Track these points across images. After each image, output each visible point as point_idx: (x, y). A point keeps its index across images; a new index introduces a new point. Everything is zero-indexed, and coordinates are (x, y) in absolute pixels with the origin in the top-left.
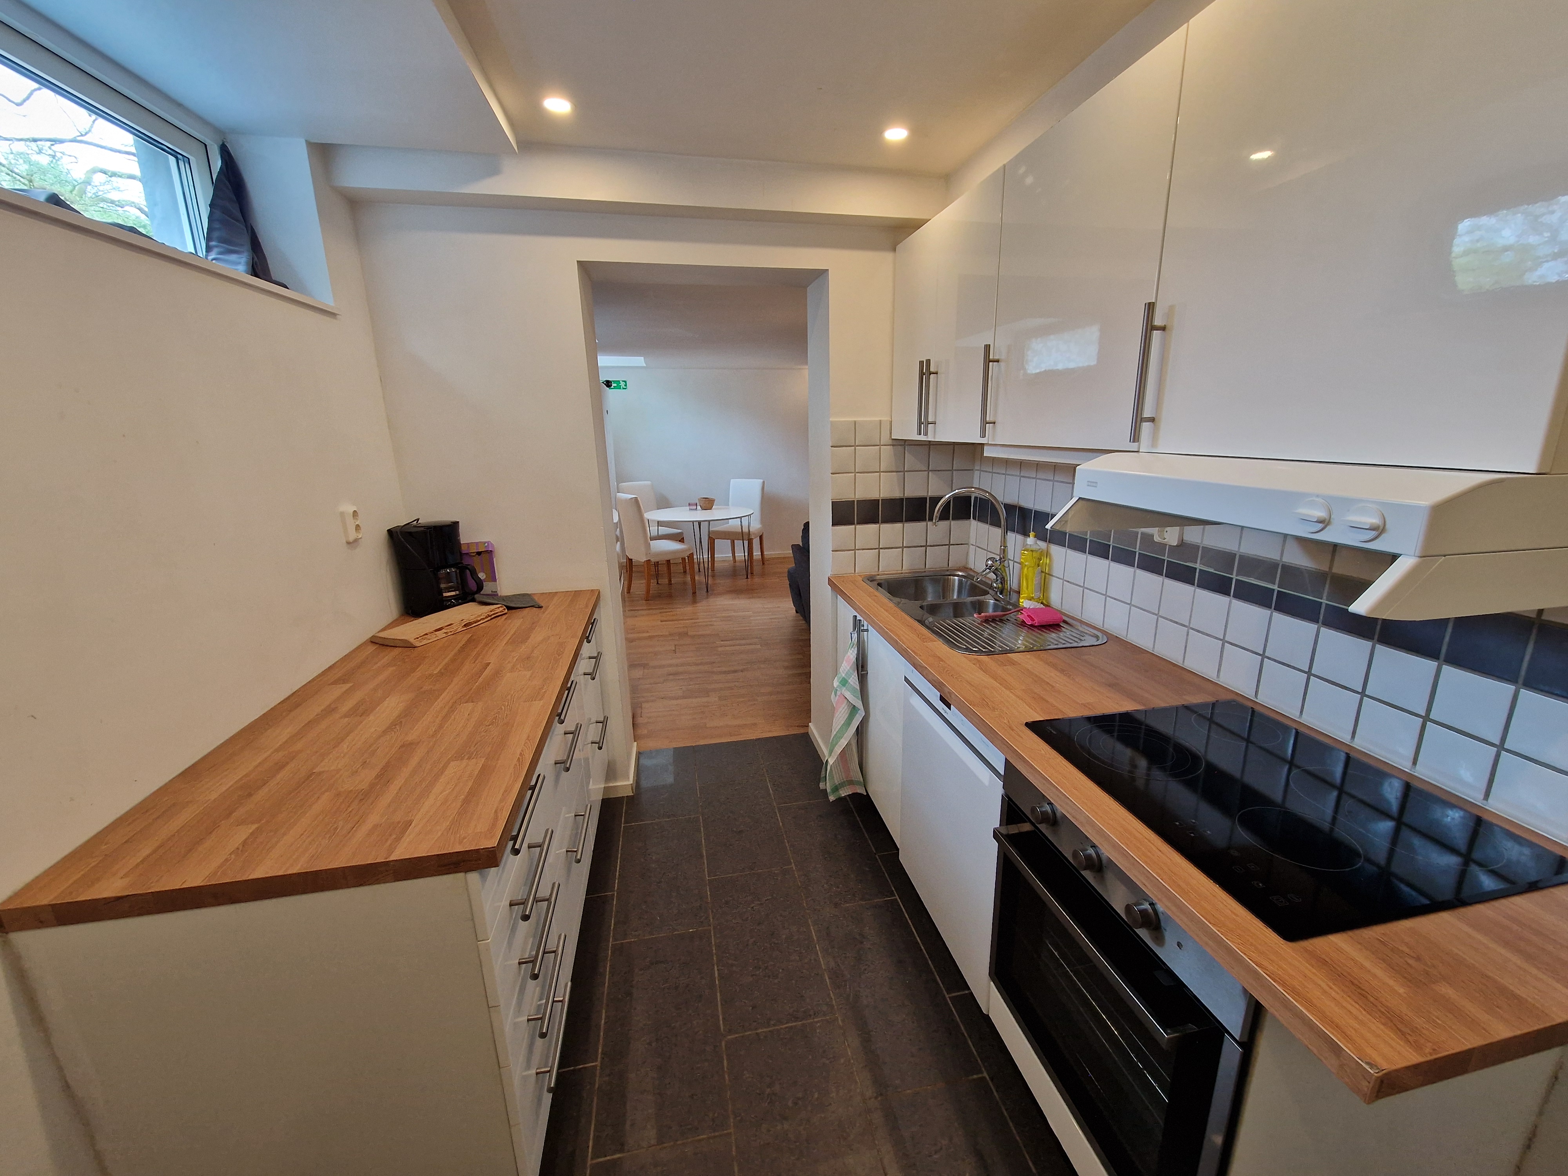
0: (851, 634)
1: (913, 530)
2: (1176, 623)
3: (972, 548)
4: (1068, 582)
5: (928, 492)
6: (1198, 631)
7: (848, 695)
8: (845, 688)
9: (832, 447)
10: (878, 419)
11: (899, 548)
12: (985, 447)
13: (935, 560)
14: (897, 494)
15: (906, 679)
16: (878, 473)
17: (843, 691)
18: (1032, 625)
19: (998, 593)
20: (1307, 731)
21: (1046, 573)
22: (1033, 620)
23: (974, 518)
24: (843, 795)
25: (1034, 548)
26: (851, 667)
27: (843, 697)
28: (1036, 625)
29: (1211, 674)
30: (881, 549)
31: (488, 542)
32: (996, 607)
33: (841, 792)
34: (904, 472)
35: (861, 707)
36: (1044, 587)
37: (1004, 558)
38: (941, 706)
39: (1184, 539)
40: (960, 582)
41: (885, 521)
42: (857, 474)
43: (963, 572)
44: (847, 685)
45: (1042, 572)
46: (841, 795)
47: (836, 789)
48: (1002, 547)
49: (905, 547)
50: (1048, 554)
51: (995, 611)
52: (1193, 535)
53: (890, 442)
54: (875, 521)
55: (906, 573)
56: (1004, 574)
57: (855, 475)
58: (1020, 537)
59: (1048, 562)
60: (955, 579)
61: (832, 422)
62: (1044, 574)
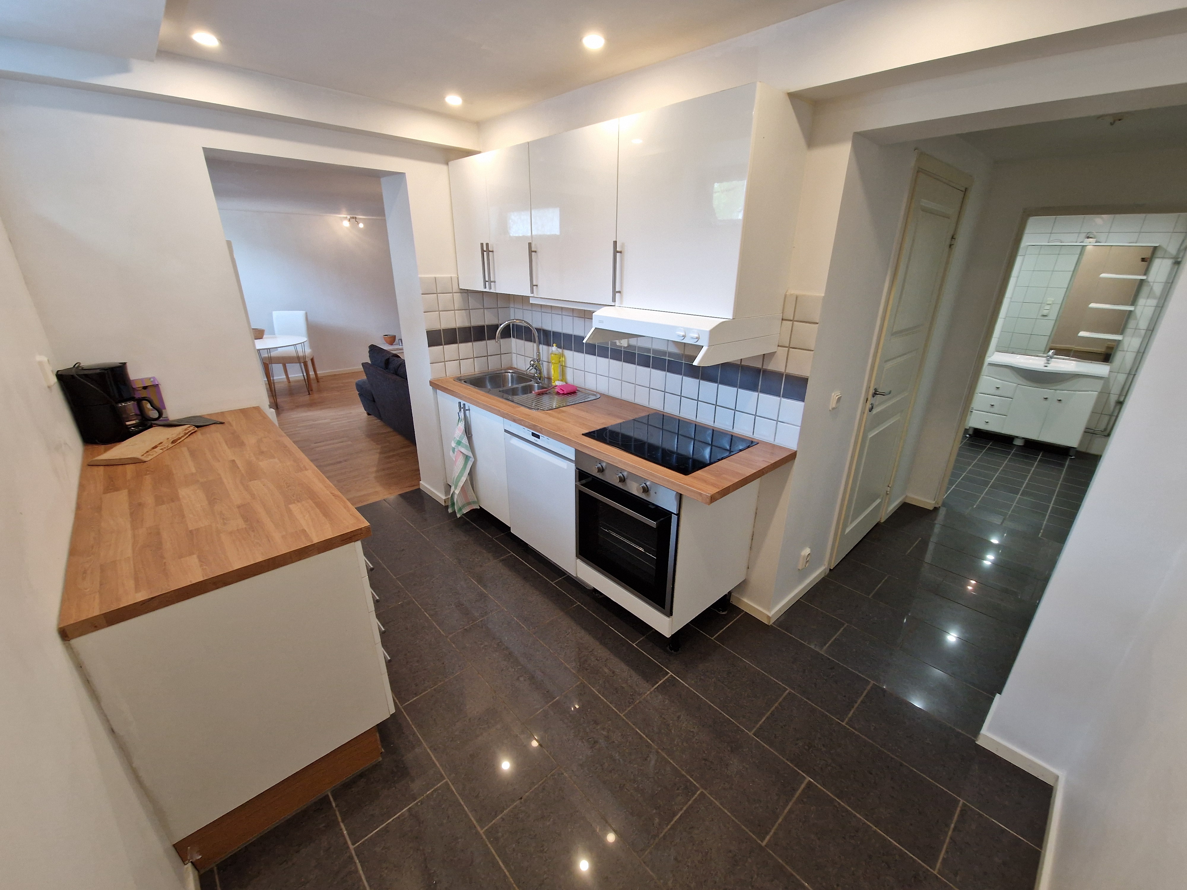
0: (458, 413)
1: (479, 346)
2: (630, 383)
3: (514, 356)
4: (576, 369)
5: (485, 322)
6: (639, 385)
7: (463, 450)
8: (460, 446)
9: (422, 294)
10: (449, 276)
11: (472, 358)
12: (530, 298)
13: (493, 364)
14: (467, 324)
15: (506, 431)
16: (453, 311)
17: (459, 448)
18: (563, 394)
19: (538, 380)
20: (682, 419)
21: (563, 366)
22: (563, 391)
23: (514, 337)
24: (465, 513)
25: (557, 352)
26: (462, 433)
27: (459, 452)
28: (565, 393)
29: (646, 404)
30: (461, 360)
31: (154, 378)
32: (539, 388)
33: (463, 511)
34: (469, 309)
35: (472, 456)
36: (563, 374)
37: (539, 359)
38: (533, 439)
39: (630, 343)
40: (512, 376)
41: (461, 342)
42: (440, 312)
43: (512, 370)
44: (461, 444)
45: (561, 365)
46: (463, 512)
47: (460, 509)
48: (538, 353)
49: (475, 358)
50: (563, 355)
51: (538, 390)
52: (633, 342)
53: (458, 291)
54: (456, 343)
55: (478, 374)
56: (540, 368)
57: (439, 313)
58: (545, 347)
59: (563, 359)
60: (508, 375)
61: (421, 278)
62: (562, 366)
